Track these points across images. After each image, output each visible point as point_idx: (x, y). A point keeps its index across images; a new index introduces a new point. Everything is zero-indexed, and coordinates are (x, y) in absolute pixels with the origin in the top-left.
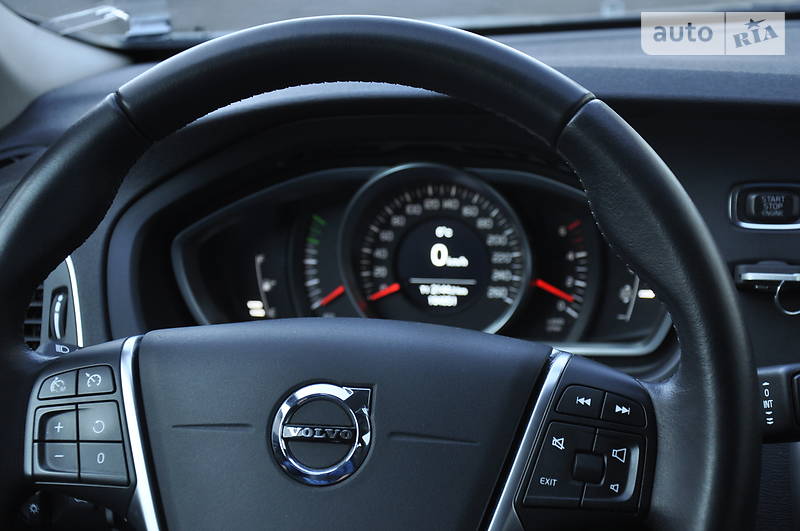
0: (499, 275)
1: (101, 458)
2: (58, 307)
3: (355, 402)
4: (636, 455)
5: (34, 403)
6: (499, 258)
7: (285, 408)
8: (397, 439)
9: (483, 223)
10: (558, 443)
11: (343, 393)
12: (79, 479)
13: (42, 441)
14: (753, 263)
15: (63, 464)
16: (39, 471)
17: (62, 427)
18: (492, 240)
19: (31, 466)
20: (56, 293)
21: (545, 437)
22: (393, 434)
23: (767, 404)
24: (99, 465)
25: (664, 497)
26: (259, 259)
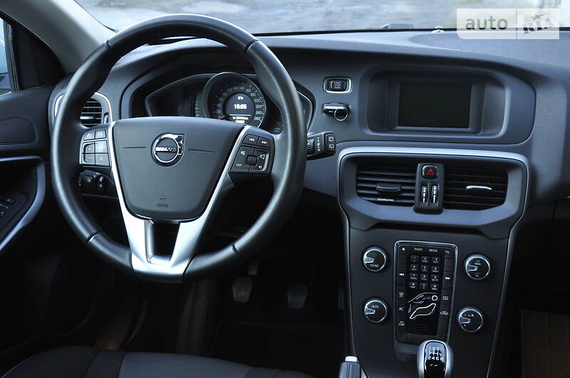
0: (258, 113)
1: (101, 158)
2: (105, 119)
3: (178, 140)
4: (268, 156)
5: (82, 142)
6: (257, 107)
7: (157, 141)
8: (191, 151)
9: (252, 95)
10: (242, 152)
11: (174, 137)
12: (95, 165)
13: (84, 153)
14: (329, 104)
15: (90, 161)
16: (84, 163)
17: (89, 149)
18: (256, 100)
19: (81, 161)
20: (105, 114)
21: (238, 150)
22: (190, 150)
23: (318, 144)
24: (101, 161)
25: (274, 171)
26: (180, 108)
